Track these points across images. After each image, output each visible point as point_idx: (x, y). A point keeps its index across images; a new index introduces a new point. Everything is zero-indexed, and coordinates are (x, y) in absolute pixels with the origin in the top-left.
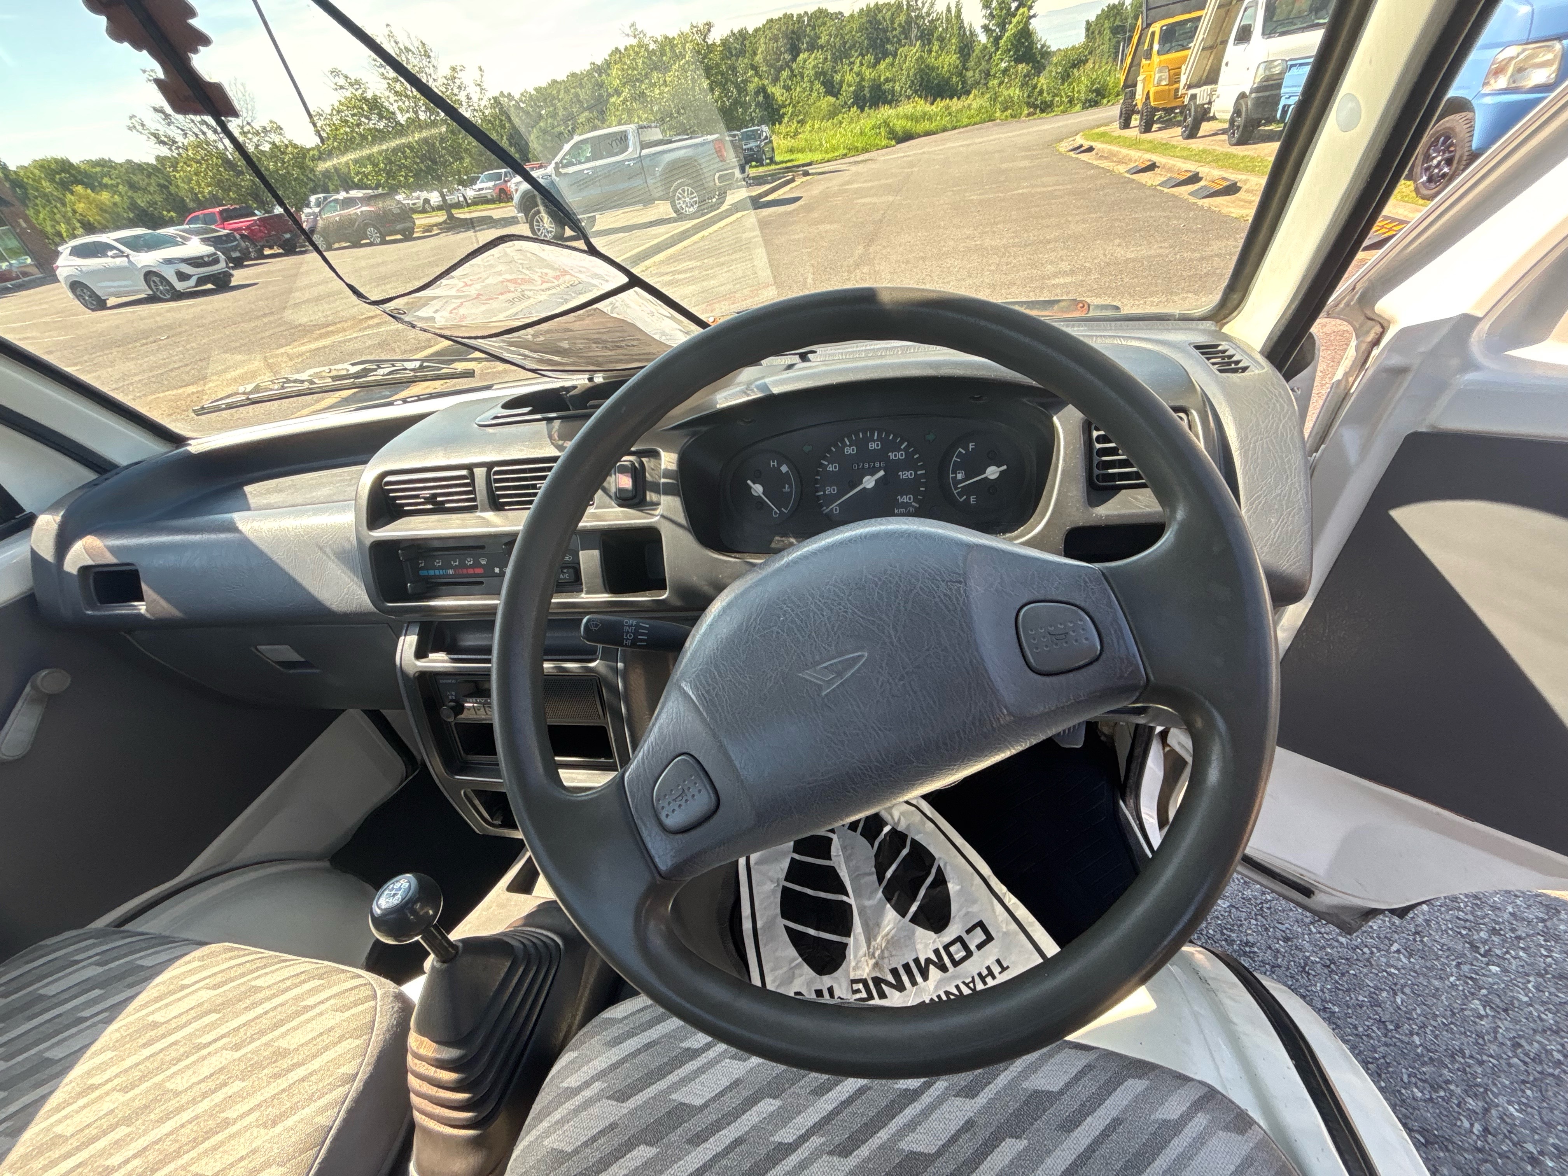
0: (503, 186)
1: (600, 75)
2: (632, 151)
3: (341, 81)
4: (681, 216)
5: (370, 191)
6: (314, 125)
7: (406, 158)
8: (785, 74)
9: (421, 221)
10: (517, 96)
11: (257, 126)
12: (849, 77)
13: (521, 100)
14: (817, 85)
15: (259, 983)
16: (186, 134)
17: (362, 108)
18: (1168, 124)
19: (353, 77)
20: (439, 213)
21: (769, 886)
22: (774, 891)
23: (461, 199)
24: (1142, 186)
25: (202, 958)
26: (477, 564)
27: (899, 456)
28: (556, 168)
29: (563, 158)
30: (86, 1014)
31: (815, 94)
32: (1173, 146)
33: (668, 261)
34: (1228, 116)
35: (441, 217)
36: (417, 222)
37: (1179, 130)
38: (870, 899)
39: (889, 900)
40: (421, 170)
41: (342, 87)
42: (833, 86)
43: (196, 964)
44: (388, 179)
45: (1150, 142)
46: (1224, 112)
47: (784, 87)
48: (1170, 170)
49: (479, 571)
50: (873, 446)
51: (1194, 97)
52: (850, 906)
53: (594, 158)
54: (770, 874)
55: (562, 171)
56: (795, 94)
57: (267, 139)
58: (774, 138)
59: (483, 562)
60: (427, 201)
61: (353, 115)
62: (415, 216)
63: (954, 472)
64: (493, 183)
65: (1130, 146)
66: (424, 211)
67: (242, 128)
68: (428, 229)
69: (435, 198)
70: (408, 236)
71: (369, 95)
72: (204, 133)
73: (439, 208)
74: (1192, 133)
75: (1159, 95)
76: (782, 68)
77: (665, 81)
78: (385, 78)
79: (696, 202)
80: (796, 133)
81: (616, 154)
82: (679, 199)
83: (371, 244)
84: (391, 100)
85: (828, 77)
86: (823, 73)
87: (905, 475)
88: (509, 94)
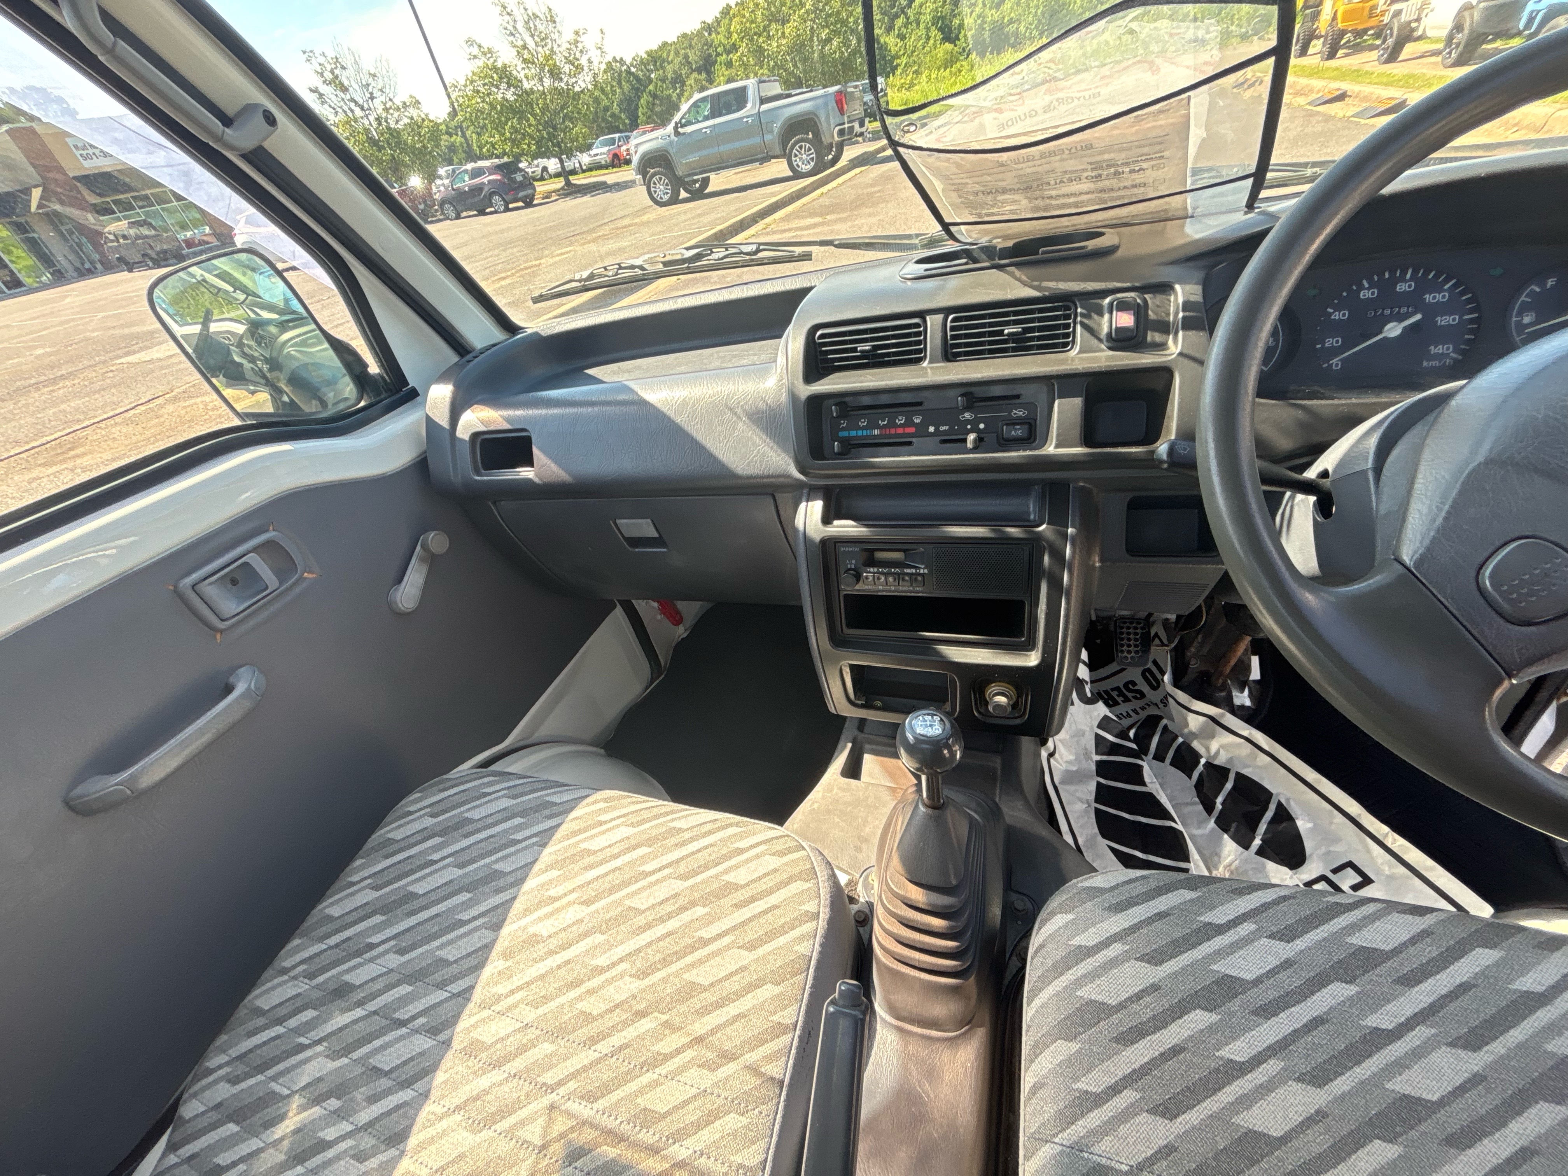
0: (617, 151)
1: (710, 34)
2: (750, 108)
3: (475, 50)
4: (797, 175)
5: (496, 160)
6: (449, 97)
7: (530, 125)
8: (900, 22)
9: (541, 188)
10: (628, 62)
11: (398, 102)
12: (969, 21)
13: (632, 65)
14: (934, 32)
15: (677, 824)
16: (336, 113)
17: (492, 77)
18: (1357, 48)
19: (485, 45)
20: (556, 180)
21: (1080, 807)
22: (1086, 811)
23: (577, 165)
24: (1328, 118)
25: (605, 800)
26: (909, 423)
27: (1439, 297)
28: (676, 128)
29: (682, 118)
30: (519, 836)
31: (931, 42)
32: (1367, 73)
33: (787, 218)
34: (1444, 33)
35: (559, 183)
36: (538, 189)
37: (1374, 55)
38: (1199, 828)
39: (1226, 830)
40: (543, 137)
41: (475, 57)
42: (950, 32)
43: (602, 805)
44: (513, 147)
45: (1337, 69)
46: (1439, 28)
47: (898, 36)
48: (1365, 99)
49: (912, 430)
50: (1401, 287)
51: (1398, 13)
52: (1181, 832)
53: (713, 115)
54: (1078, 794)
55: (680, 130)
56: (910, 43)
57: (406, 114)
58: (889, 91)
59: (917, 420)
60: (545, 169)
61: (484, 85)
62: (536, 183)
63: (1520, 314)
64: (607, 148)
65: (1310, 75)
66: (542, 179)
67: (385, 104)
68: (548, 195)
69: (553, 165)
70: (529, 203)
71: (499, 64)
72: (352, 111)
73: (558, 175)
74: (1393, 56)
75: (1349, 15)
76: (897, 16)
77: (783, 33)
78: (515, 46)
79: (812, 159)
80: (912, 85)
81: (734, 112)
82: (796, 156)
83: (496, 212)
84: (519, 68)
85: (947, 22)
86: (943, 18)
87: (1443, 321)
88: (621, 59)
